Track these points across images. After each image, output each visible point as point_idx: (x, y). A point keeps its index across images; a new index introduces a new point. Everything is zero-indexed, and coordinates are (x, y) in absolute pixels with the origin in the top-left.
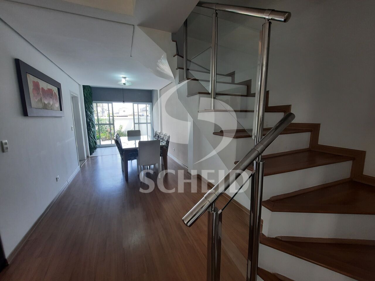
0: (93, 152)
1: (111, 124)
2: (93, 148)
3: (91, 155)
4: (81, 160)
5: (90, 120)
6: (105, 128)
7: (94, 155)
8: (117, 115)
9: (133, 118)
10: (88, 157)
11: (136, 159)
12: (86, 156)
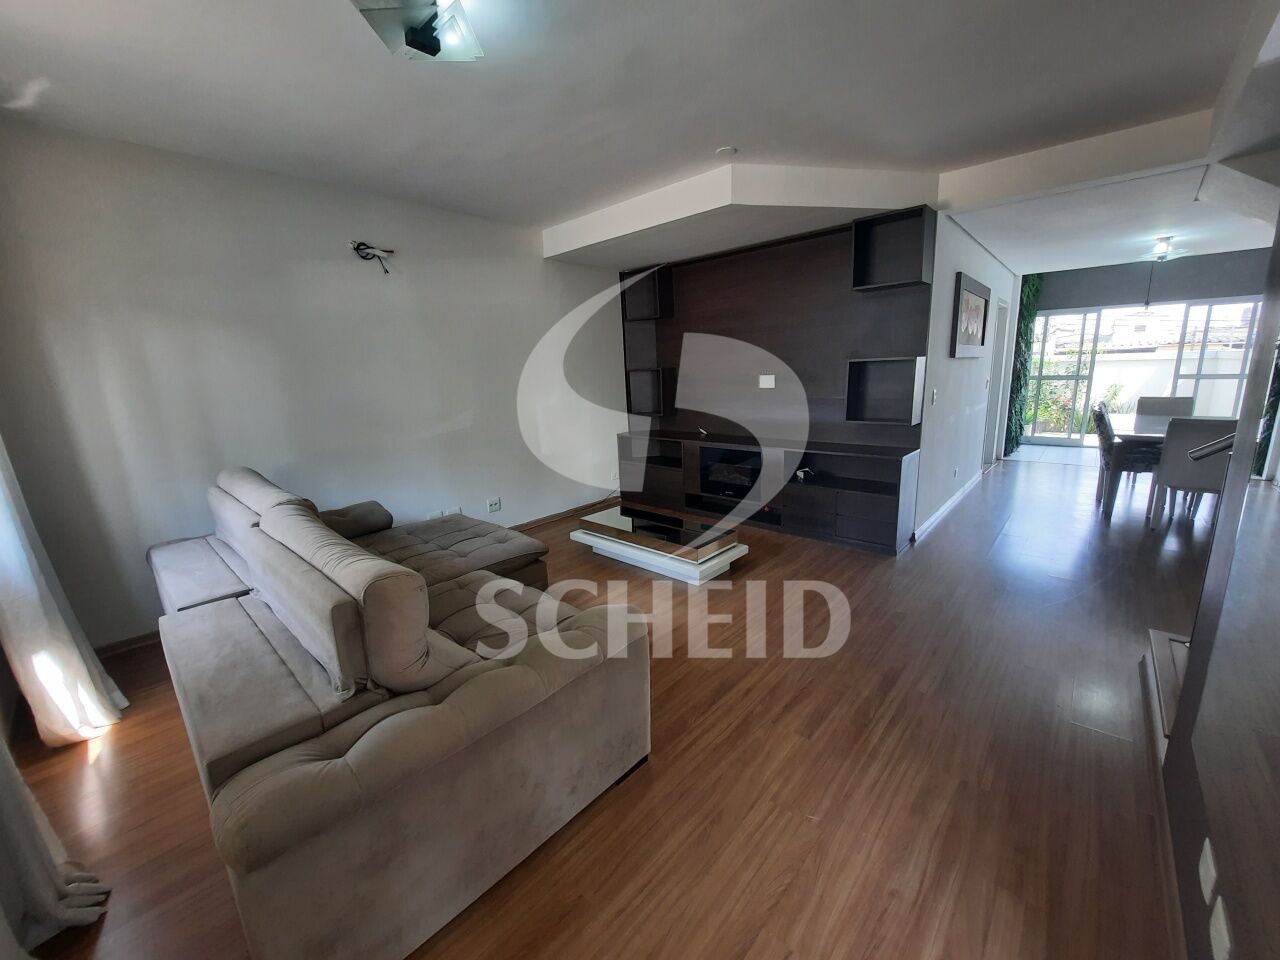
0: (1012, 451)
1: (1080, 377)
2: (1013, 441)
3: (1005, 455)
4: (987, 462)
5: (1022, 364)
6: (1051, 393)
7: (1013, 456)
8: (1109, 346)
9: (1175, 357)
10: (998, 459)
11: (1150, 471)
12: (994, 457)
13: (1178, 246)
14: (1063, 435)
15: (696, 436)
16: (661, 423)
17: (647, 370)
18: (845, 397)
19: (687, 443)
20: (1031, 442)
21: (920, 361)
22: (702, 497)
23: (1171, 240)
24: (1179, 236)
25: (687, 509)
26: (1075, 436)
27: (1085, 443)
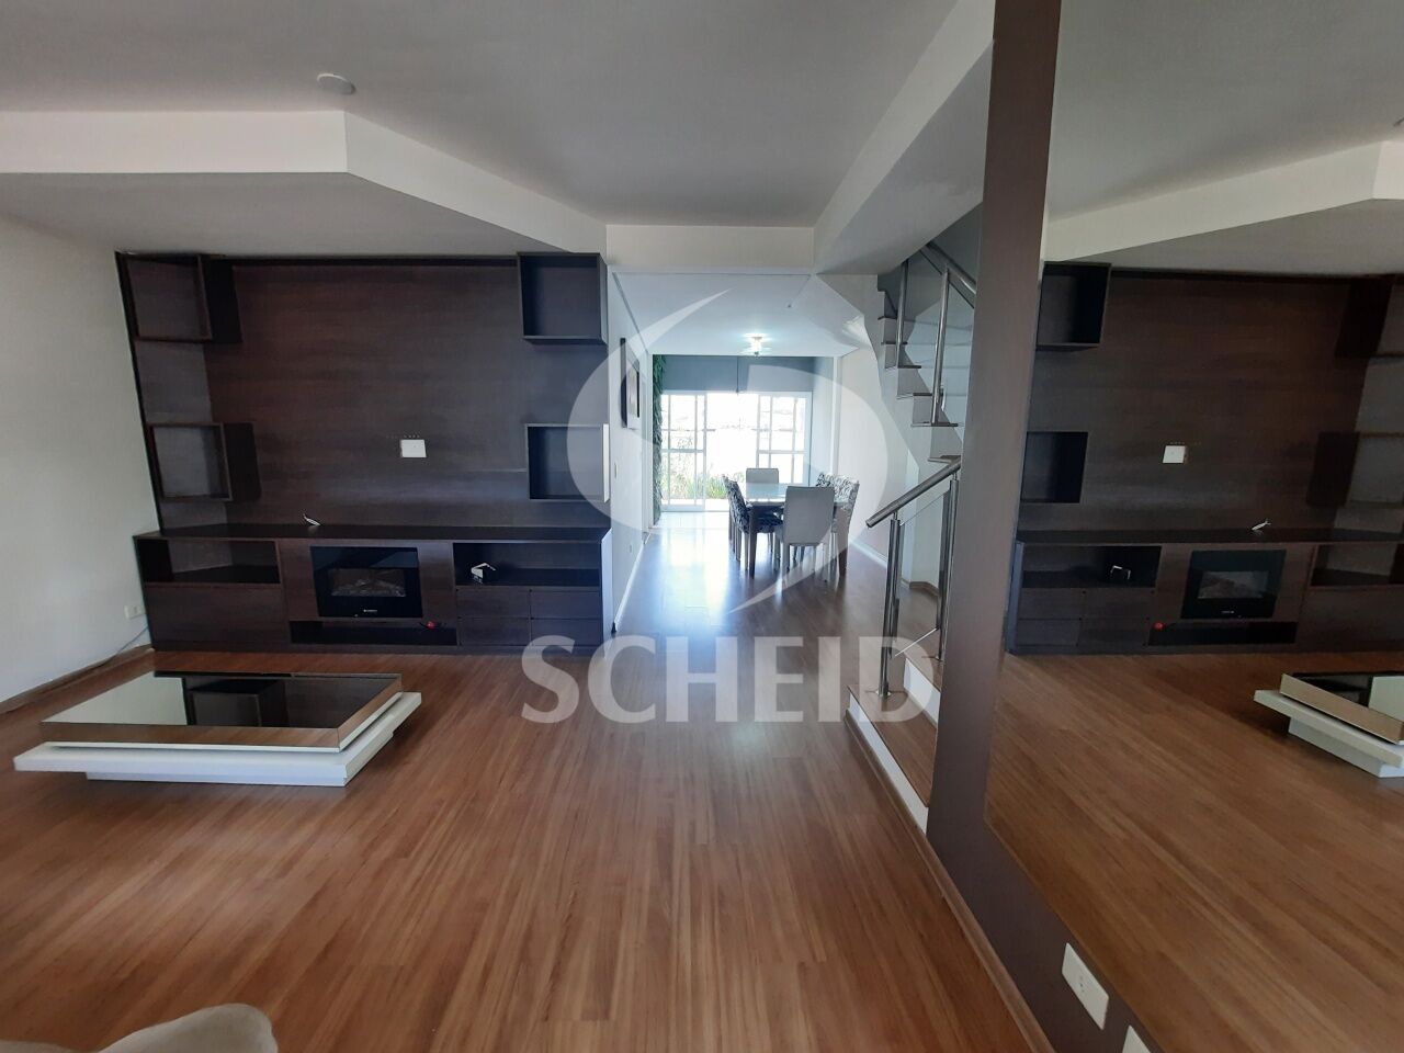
0: (658, 519)
2: (657, 509)
3: (654, 523)
7: (659, 524)
10: (651, 529)
12: (649, 527)
13: (765, 345)
14: (691, 502)
15: (301, 531)
16: (228, 513)
17: (192, 426)
18: (526, 470)
19: (284, 544)
20: (670, 511)
21: (606, 427)
22: (321, 622)
23: (762, 341)
24: (766, 338)
25: (295, 646)
26: (699, 502)
27: (707, 508)
